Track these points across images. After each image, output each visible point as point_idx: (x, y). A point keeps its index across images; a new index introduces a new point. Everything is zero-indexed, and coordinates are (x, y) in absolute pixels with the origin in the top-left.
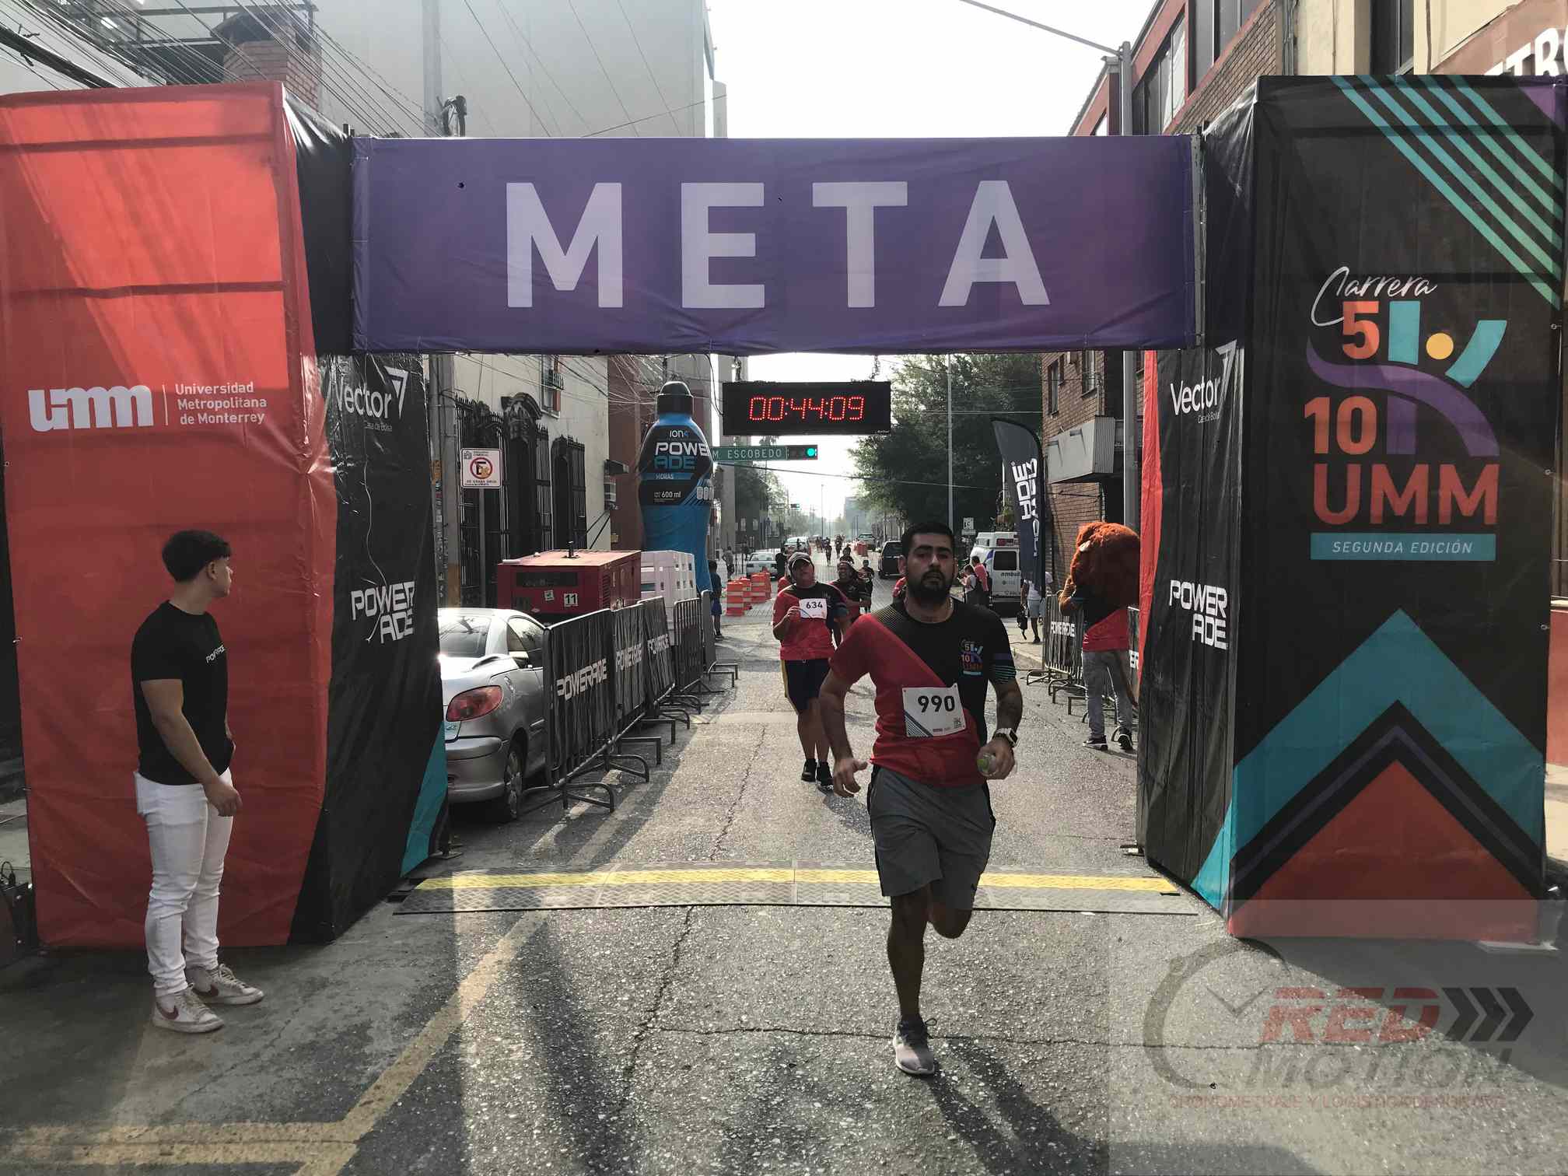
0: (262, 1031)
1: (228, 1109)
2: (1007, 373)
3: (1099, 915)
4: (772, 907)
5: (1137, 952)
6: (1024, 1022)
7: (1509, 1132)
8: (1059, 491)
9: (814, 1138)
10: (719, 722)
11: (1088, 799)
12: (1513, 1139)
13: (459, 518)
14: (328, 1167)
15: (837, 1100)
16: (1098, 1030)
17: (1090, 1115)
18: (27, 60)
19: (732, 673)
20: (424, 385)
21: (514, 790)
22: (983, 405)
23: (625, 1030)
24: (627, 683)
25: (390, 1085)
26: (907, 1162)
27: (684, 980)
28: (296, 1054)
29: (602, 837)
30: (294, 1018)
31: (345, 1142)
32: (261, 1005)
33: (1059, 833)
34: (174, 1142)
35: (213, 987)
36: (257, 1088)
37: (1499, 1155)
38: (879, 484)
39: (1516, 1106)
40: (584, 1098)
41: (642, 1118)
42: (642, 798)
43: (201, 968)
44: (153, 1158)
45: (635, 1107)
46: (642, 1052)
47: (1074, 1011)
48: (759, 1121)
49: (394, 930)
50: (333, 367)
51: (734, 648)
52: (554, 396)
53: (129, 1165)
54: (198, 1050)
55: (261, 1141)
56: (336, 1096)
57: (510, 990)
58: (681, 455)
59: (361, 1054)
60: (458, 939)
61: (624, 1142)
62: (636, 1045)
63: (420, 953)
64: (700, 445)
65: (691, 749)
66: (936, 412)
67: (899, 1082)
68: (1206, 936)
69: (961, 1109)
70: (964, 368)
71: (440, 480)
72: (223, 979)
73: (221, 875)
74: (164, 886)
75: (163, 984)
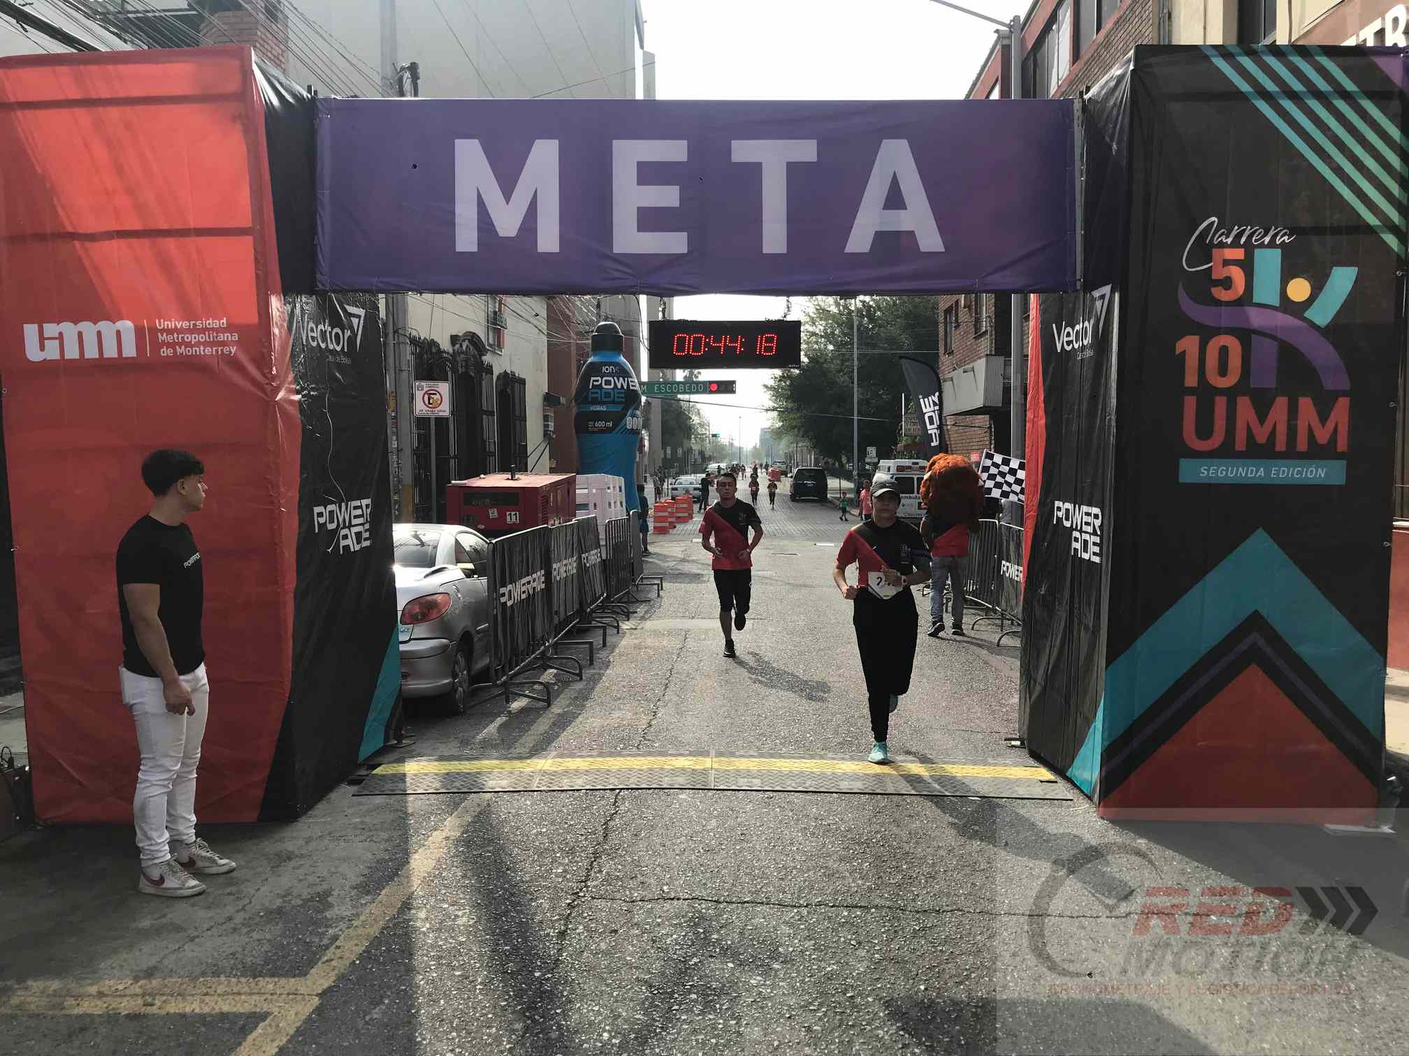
0: (234, 898)
1: (204, 967)
2: (907, 316)
3: (985, 799)
4: (691, 791)
6: (916, 893)
8: (952, 423)
9: (727, 994)
10: (645, 628)
11: (976, 698)
12: (1352, 999)
13: (412, 444)
14: (293, 1016)
15: (748, 960)
16: (982, 901)
17: (973, 975)
18: (22, 27)
19: (658, 584)
20: (380, 323)
21: (461, 687)
22: (886, 345)
23: (559, 898)
24: (562, 593)
25: (349, 945)
26: (810, 1016)
27: (612, 855)
28: (264, 919)
29: (540, 728)
30: (264, 885)
31: (309, 995)
32: (234, 874)
33: (949, 727)
35: (191, 859)
36: (231, 947)
37: (1339, 1013)
38: (791, 416)
39: (1355, 970)
42: (576, 695)
43: (181, 842)
44: (137, 1009)
45: (567, 966)
46: (574, 918)
47: (960, 883)
48: (678, 979)
49: (353, 809)
50: (298, 305)
51: (660, 563)
52: (499, 334)
53: (115, 1014)
54: (178, 913)
55: (233, 994)
56: (301, 955)
57: (457, 861)
58: (613, 389)
59: (322, 918)
60: (411, 818)
61: (557, 997)
62: (569, 912)
63: (376, 830)
64: (630, 379)
65: (620, 651)
66: (843, 351)
67: (803, 946)
68: (1080, 819)
69: (858, 970)
70: (869, 312)
71: (396, 410)
72: (200, 852)
73: (199, 760)
74: (151, 767)
75: (148, 855)
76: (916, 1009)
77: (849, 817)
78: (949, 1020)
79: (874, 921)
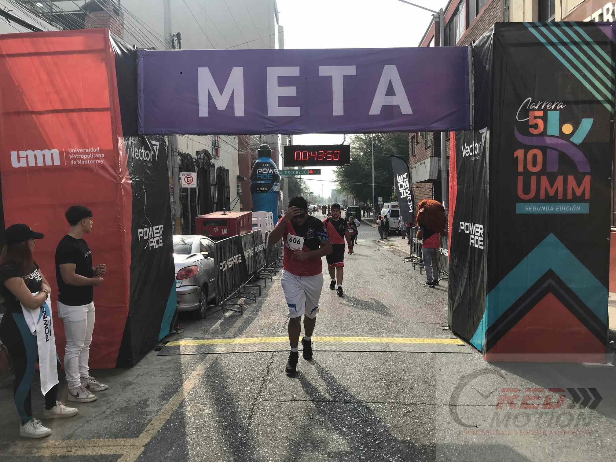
0: (106, 403)
1: (93, 433)
2: (395, 140)
3: (434, 353)
5: (448, 368)
6: (405, 396)
7: (595, 438)
8: (417, 186)
9: (323, 443)
11: (429, 308)
12: (597, 440)
13: (180, 199)
14: (133, 456)
15: (332, 428)
16: (434, 399)
17: (431, 433)
18: (8, 20)
20: (166, 147)
21: (203, 306)
22: (386, 153)
23: (248, 401)
25: (157, 423)
26: (360, 452)
27: (271, 381)
28: (119, 412)
29: (238, 325)
30: (118, 397)
31: (139, 446)
33: (417, 321)
34: (72, 447)
36: (105, 425)
37: (592, 447)
38: (345, 184)
39: (598, 428)
40: (233, 428)
41: (255, 435)
42: (254, 309)
44: (64, 453)
45: (253, 431)
46: (255, 409)
47: (424, 392)
48: (301, 436)
49: (157, 362)
50: (130, 141)
52: (217, 150)
53: (55, 456)
54: (81, 410)
55: (106, 446)
56: (136, 428)
57: (203, 385)
58: (267, 174)
59: (145, 411)
60: (182, 365)
61: (249, 445)
62: (253, 407)
63: (167, 371)
64: (275, 169)
65: (272, 290)
66: (367, 155)
67: (356, 421)
68: (475, 362)
69: (380, 431)
70: (378, 138)
71: (173, 185)
72: (92, 382)
73: (91, 341)
74: (72, 345)
75: (71, 384)
76: (407, 448)
77: (374, 362)
78: (421, 453)
79: (387, 409)
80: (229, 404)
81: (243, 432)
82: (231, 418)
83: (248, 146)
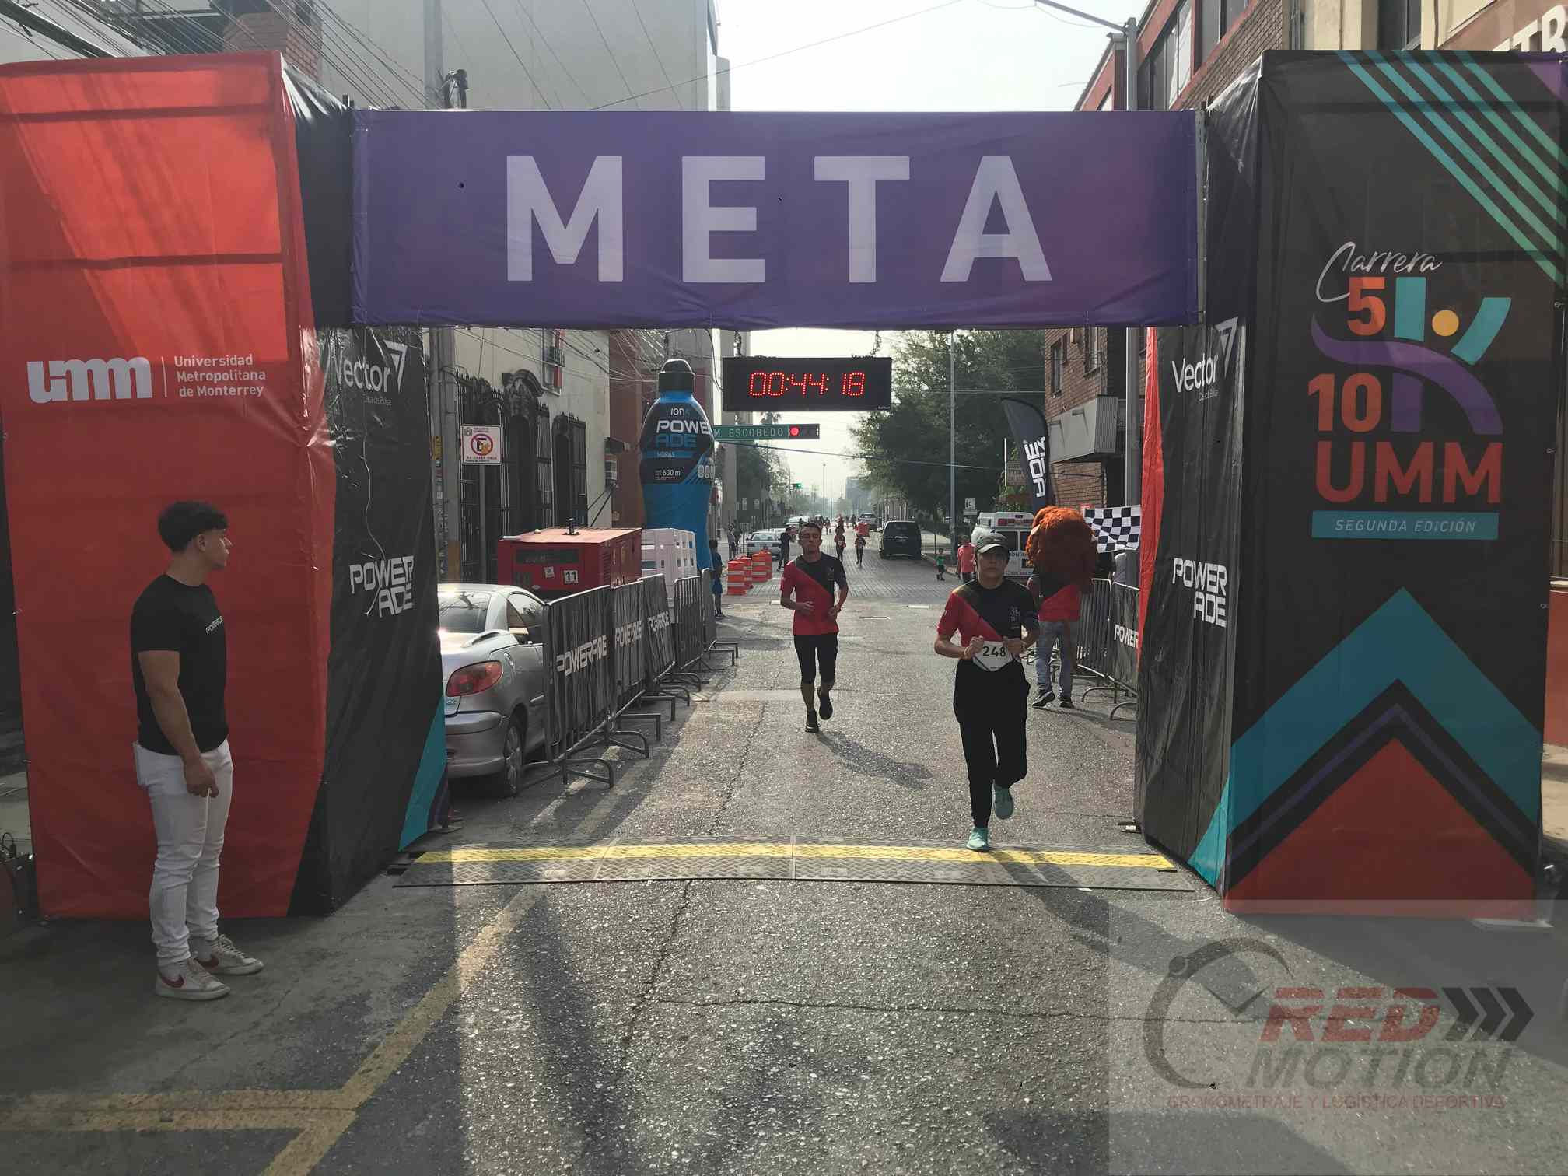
0: (261, 1001)
1: (228, 1077)
2: (1009, 352)
4: (770, 882)
6: (1019, 995)
8: (1060, 471)
9: (809, 1107)
10: (719, 699)
13: (459, 494)
15: (833, 1069)
16: (1093, 1004)
17: (1083, 1087)
18: (26, 30)
19: (733, 651)
20: (424, 360)
21: (514, 765)
22: (987, 385)
23: (623, 1001)
24: (626, 660)
25: (389, 1054)
26: (902, 1132)
27: (683, 952)
28: (295, 1023)
29: (602, 811)
30: (294, 987)
31: (343, 1109)
33: (1057, 810)
35: (213, 957)
36: (258, 1056)
38: (882, 463)
41: (639, 1087)
42: (641, 774)
43: (202, 938)
44: (153, 1125)
45: (632, 1076)
46: (639, 1023)
48: (755, 1091)
49: (394, 902)
50: (332, 340)
51: (735, 627)
52: (555, 372)
53: (129, 1131)
54: (199, 1018)
55: (260, 1108)
56: (335, 1065)
57: (509, 960)
58: (682, 433)
59: (360, 1023)
60: (457, 912)
61: (621, 1111)
62: (633, 1016)
63: (419, 925)
64: (701, 423)
65: (690, 726)
66: (939, 391)
67: (894, 1054)
68: (1202, 913)
69: (956, 1080)
70: (967, 347)
71: (441, 457)
72: (223, 950)
73: (222, 846)
74: (169, 856)
75: (166, 953)
76: (1021, 1124)
77: (945, 910)
78: (1058, 1136)
79: (973, 1027)
80: (573, 1008)
81: (607, 1079)
82: (578, 1044)
83: (634, 363)
